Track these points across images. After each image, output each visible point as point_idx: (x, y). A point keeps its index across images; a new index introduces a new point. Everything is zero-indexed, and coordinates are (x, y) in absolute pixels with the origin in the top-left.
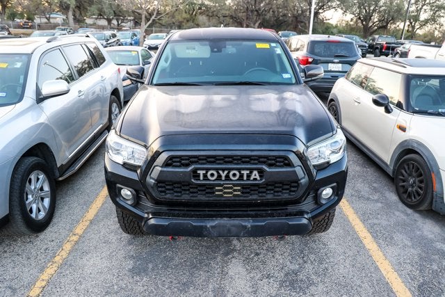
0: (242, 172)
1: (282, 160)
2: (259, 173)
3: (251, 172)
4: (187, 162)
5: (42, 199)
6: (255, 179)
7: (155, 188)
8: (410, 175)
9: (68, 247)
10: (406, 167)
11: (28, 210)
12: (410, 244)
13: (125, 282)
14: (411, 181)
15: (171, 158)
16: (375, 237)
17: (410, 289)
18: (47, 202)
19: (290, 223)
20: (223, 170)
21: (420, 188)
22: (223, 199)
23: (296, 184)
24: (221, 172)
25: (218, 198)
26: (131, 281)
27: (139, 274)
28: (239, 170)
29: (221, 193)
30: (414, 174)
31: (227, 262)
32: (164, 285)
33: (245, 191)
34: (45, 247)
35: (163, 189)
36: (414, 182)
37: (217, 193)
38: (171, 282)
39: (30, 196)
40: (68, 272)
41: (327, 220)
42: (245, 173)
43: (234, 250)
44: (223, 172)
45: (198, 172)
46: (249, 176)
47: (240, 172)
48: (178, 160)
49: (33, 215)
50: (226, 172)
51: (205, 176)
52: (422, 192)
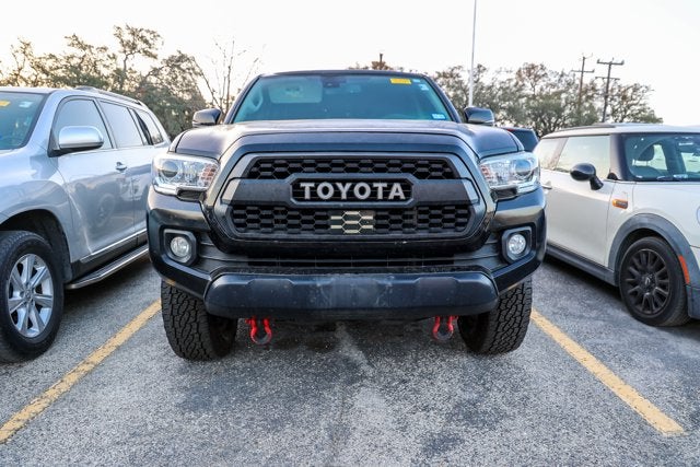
0: (375, 185)
1: (440, 166)
2: (403, 187)
3: (390, 187)
4: (283, 169)
5: (39, 307)
6: (397, 199)
7: (229, 219)
8: (643, 272)
9: (72, 378)
10: (636, 261)
11: (11, 312)
12: (661, 365)
13: (169, 420)
14: (647, 280)
15: (257, 163)
16: (602, 359)
17: (677, 420)
18: (46, 313)
19: (460, 281)
20: (344, 182)
21: (663, 287)
22: (343, 237)
23: (465, 211)
24: (339, 185)
25: (336, 237)
26: (179, 418)
27: (194, 409)
28: (370, 182)
29: (340, 227)
30: (650, 267)
31: (351, 393)
32: (238, 423)
33: (380, 222)
34: (31, 379)
35: (243, 220)
36: (653, 281)
37: (333, 227)
38: (252, 419)
39: (17, 294)
40: (66, 409)
41: (519, 319)
42: (380, 186)
43: (364, 377)
44: (344, 185)
45: (302, 185)
46: (386, 192)
47: (371, 186)
48: (269, 165)
49: (19, 327)
50: (348, 185)
51: (313, 192)
52: (667, 293)
